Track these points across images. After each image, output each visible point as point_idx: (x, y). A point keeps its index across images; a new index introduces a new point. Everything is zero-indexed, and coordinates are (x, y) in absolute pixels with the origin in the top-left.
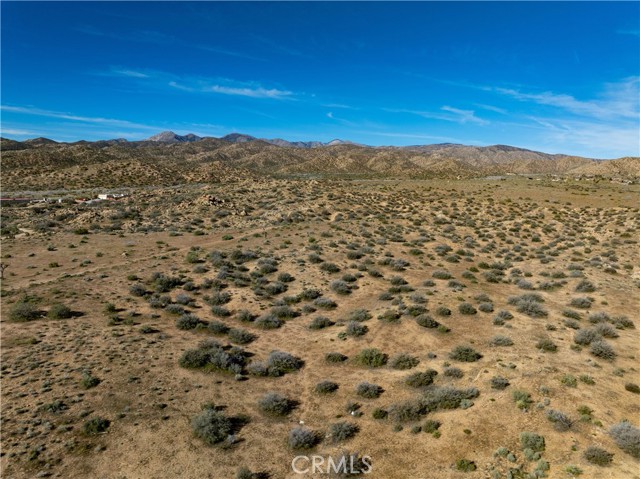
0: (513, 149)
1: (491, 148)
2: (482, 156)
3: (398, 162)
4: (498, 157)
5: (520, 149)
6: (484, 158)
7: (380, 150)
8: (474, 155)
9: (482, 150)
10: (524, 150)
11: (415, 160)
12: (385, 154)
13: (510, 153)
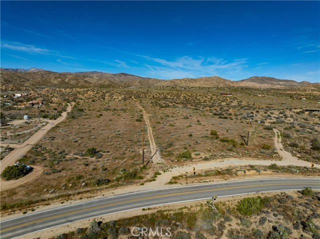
0: (128, 75)
1: (119, 74)
4: (123, 78)
6: (117, 79)
8: (112, 77)
9: (115, 75)
10: (133, 75)
12: (71, 76)
13: (127, 77)
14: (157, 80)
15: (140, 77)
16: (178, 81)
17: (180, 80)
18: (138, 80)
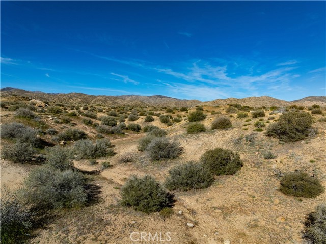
0: (165, 97)
1: (154, 97)
2: (151, 100)
3: (108, 102)
4: (158, 100)
5: (168, 97)
6: (152, 102)
7: (98, 96)
8: (147, 100)
9: (150, 97)
11: (117, 101)
12: (101, 98)
13: (163, 99)
14: (196, 101)
16: (222, 102)
17: (225, 100)
18: (174, 102)
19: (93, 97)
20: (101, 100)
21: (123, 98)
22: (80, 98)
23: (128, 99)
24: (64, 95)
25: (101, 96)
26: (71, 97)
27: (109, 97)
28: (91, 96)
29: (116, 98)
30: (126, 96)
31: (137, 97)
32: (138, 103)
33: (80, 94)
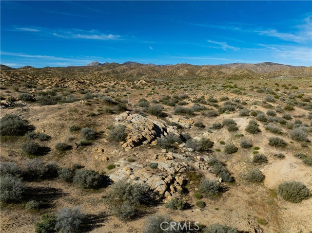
0: (275, 64)
2: (258, 68)
3: (214, 72)
4: (267, 68)
5: (278, 64)
6: (260, 69)
7: (203, 66)
8: (254, 68)
9: (258, 65)
10: (280, 65)
11: (222, 70)
12: (206, 68)
13: (273, 66)
15: (290, 66)
18: (289, 69)
19: (199, 67)
20: (207, 70)
21: (227, 67)
22: (187, 69)
23: (234, 68)
24: (172, 66)
25: (206, 66)
26: (178, 68)
27: (214, 67)
28: (196, 66)
29: (221, 67)
30: (230, 65)
31: (242, 65)
32: (246, 72)
33: (186, 65)
